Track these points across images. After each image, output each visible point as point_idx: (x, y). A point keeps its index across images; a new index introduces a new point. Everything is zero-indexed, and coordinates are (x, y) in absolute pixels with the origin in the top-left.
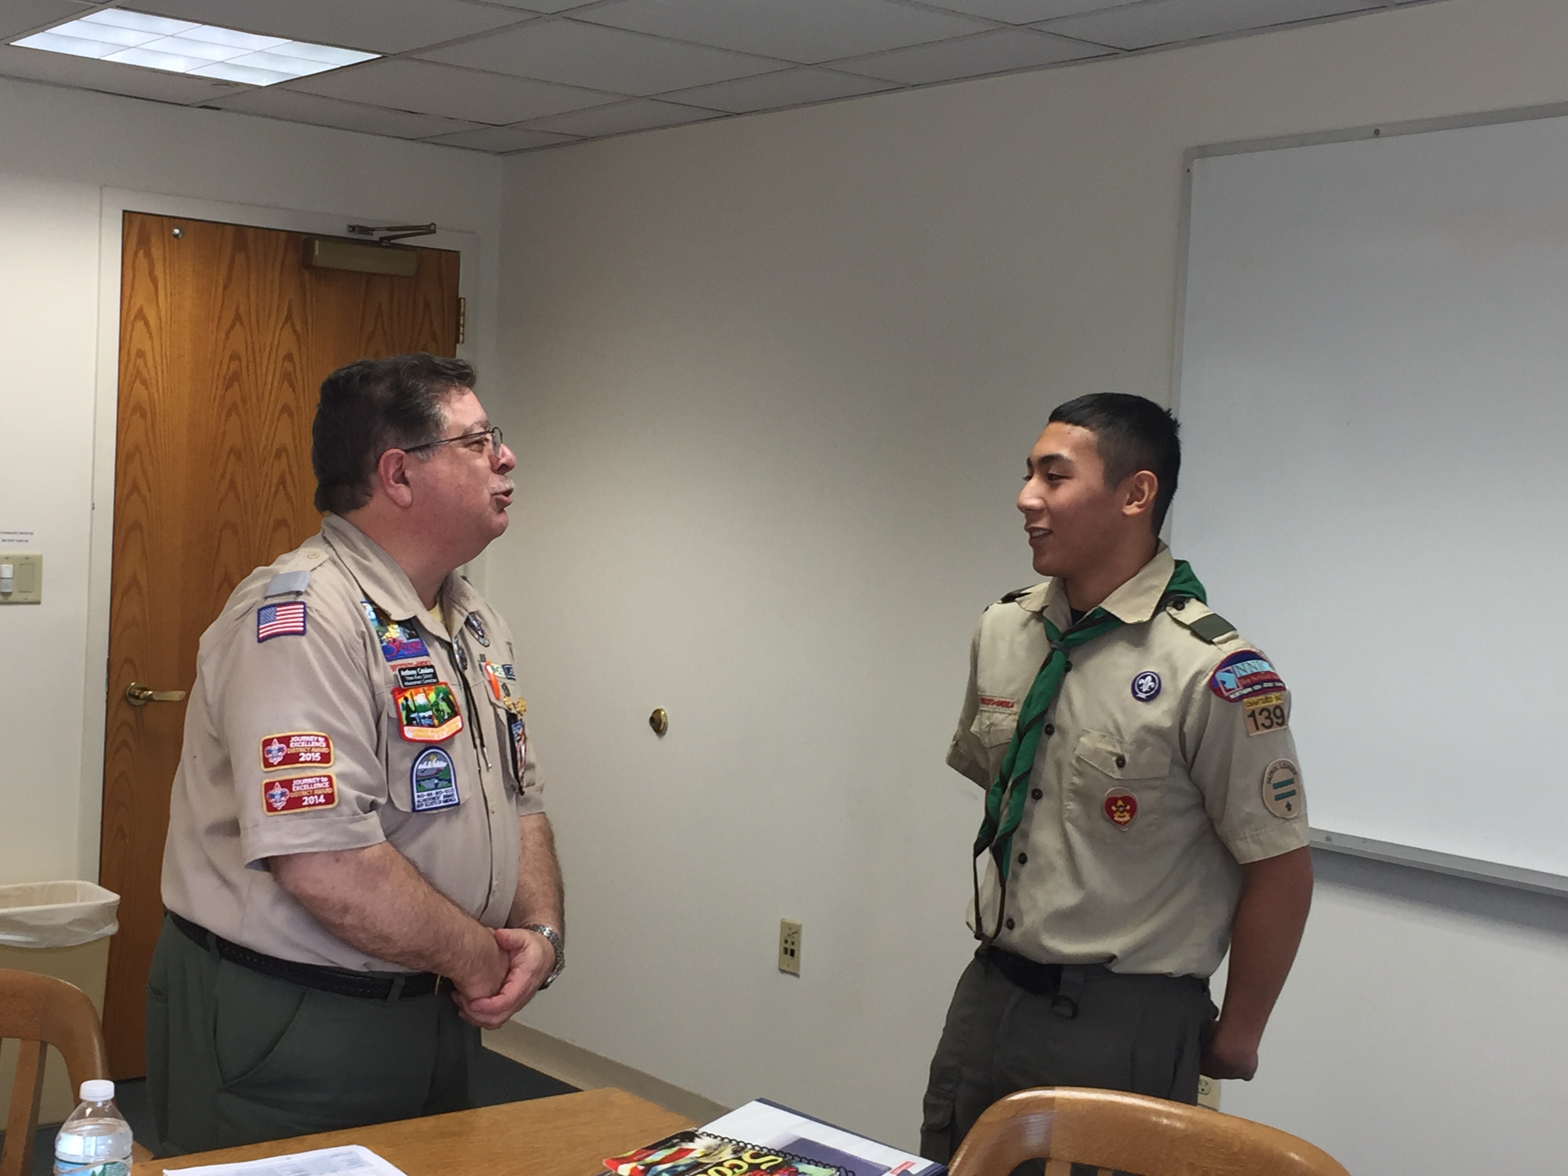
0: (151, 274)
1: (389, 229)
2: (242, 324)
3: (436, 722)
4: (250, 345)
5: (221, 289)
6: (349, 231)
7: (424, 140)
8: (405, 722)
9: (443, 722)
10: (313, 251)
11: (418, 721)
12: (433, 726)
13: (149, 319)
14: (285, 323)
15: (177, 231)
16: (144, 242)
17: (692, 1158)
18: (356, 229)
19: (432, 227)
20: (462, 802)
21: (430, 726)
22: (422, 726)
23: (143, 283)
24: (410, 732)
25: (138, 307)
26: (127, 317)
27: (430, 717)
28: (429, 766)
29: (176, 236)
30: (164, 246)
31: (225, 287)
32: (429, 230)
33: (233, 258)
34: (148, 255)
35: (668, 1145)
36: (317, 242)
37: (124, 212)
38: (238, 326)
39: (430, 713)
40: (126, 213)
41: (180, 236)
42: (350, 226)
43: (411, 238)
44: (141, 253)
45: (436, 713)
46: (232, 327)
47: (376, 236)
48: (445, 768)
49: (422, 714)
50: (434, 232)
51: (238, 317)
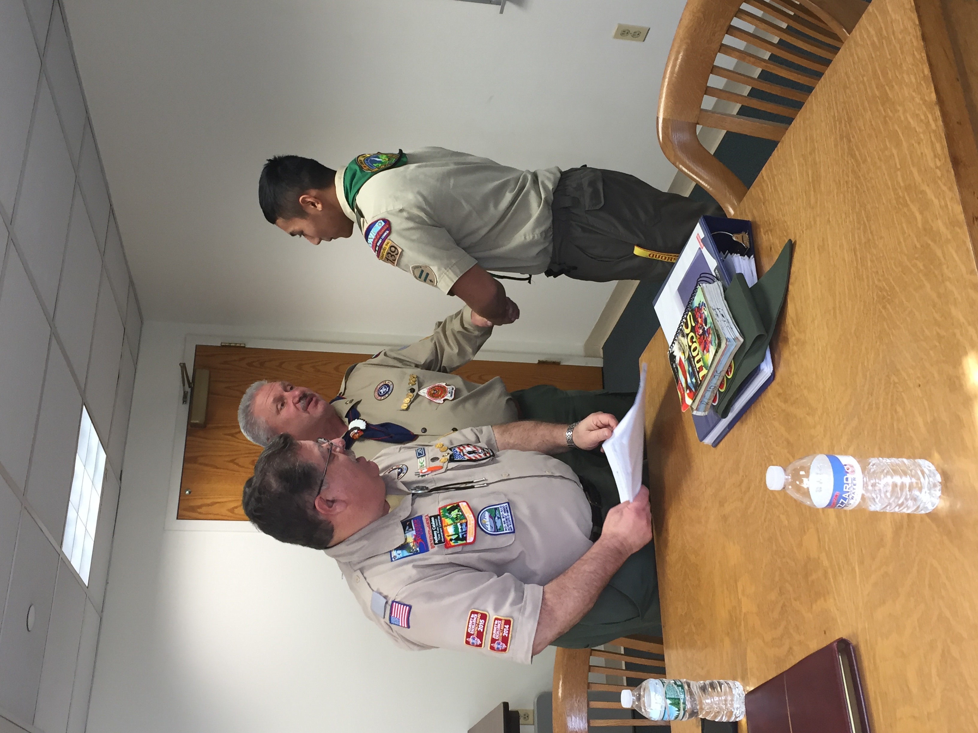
0: (208, 505)
1: (184, 385)
2: (235, 459)
3: (464, 521)
4: (246, 455)
5: (218, 470)
6: (186, 403)
7: (136, 363)
8: (464, 542)
9: (463, 516)
10: (196, 424)
11: (464, 533)
12: (466, 523)
13: (233, 506)
14: (235, 437)
15: (187, 492)
16: (193, 509)
17: (685, 361)
18: (185, 400)
19: (182, 365)
20: (508, 501)
21: (466, 526)
22: (466, 531)
23: (215, 509)
24: (470, 539)
25: (227, 512)
26: (231, 517)
27: (461, 525)
28: (488, 523)
29: (190, 493)
30: (195, 499)
31: (217, 468)
32: (183, 367)
33: (201, 464)
34: (200, 507)
35: (676, 371)
36: (192, 421)
37: (177, 519)
38: (236, 461)
39: (459, 524)
40: (178, 518)
41: (189, 490)
42: (183, 403)
43: (189, 375)
44: (199, 510)
45: (459, 520)
46: (237, 464)
47: (188, 390)
48: (489, 512)
49: (460, 530)
50: (184, 364)
51: (232, 461)
